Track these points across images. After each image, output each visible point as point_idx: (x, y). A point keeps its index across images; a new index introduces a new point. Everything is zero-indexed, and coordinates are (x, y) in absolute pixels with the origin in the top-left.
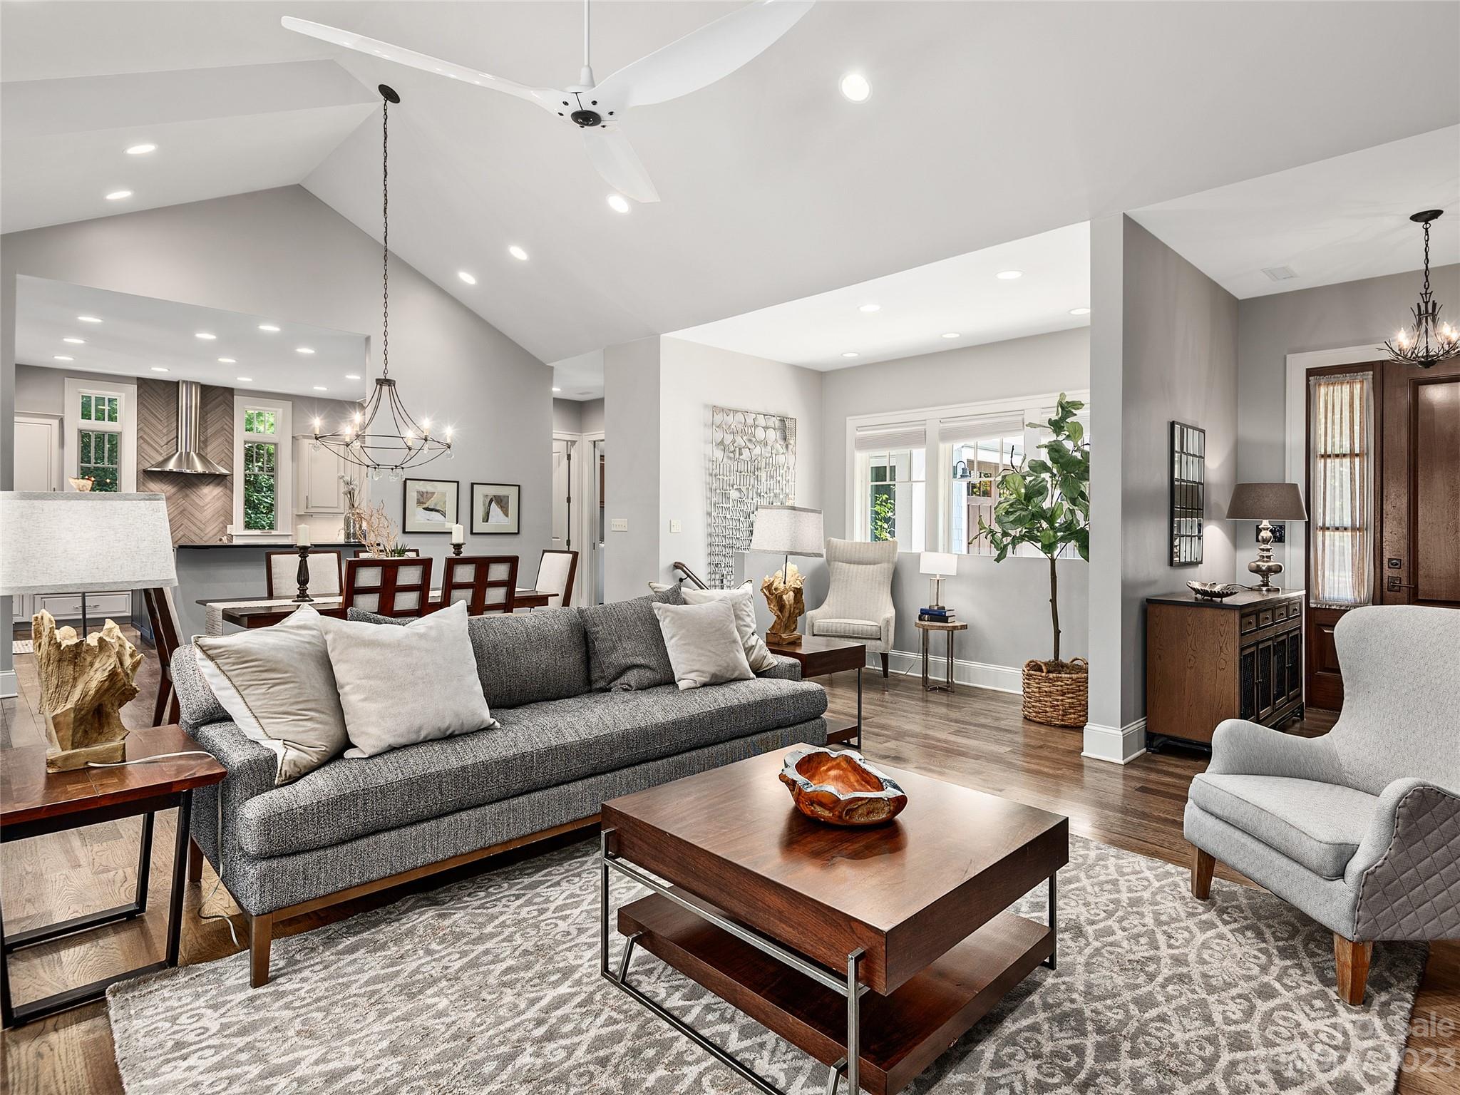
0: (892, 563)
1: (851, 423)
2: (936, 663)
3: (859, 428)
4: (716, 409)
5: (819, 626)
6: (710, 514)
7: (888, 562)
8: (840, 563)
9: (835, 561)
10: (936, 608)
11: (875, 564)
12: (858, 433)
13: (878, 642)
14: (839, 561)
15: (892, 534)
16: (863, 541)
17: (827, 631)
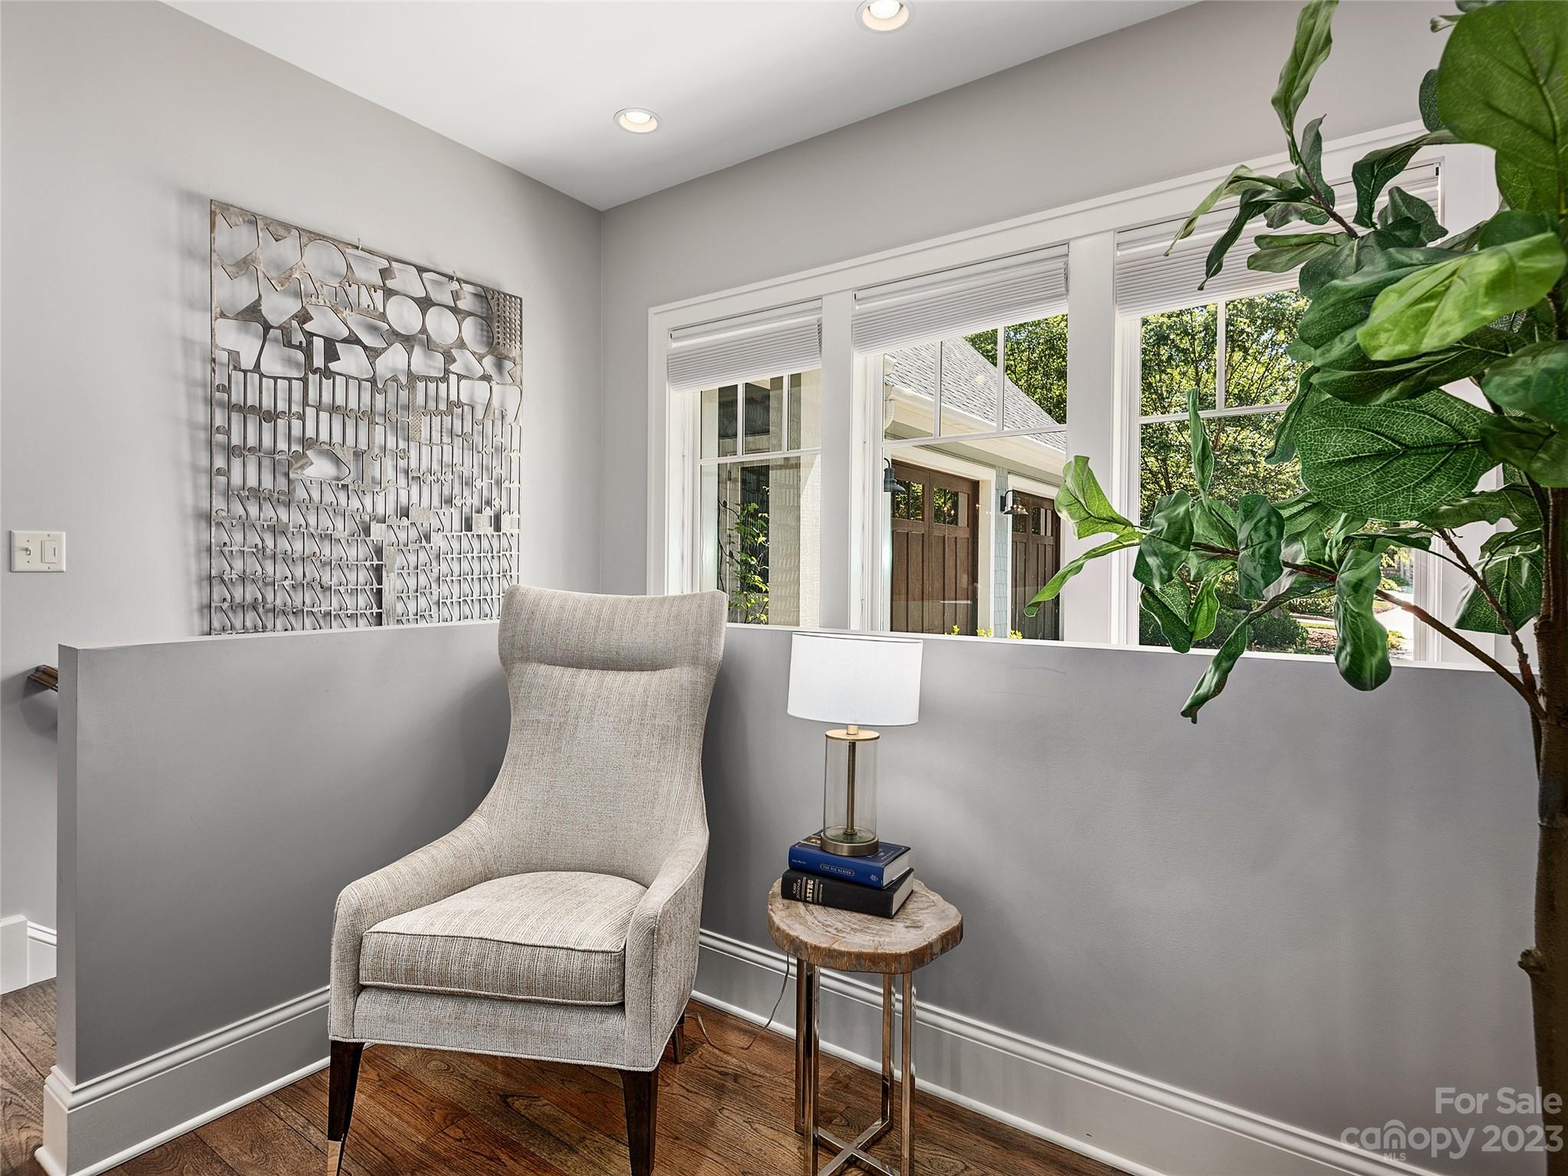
0: (708, 666)
1: (660, 320)
2: (844, 1001)
3: (674, 332)
4: (218, 210)
5: (378, 955)
6: (207, 518)
7: (694, 662)
8: (543, 669)
9: (527, 660)
10: (844, 849)
11: (654, 668)
12: (674, 345)
13: (613, 1021)
14: (541, 661)
15: (764, 575)
16: (687, 591)
17: (410, 974)
